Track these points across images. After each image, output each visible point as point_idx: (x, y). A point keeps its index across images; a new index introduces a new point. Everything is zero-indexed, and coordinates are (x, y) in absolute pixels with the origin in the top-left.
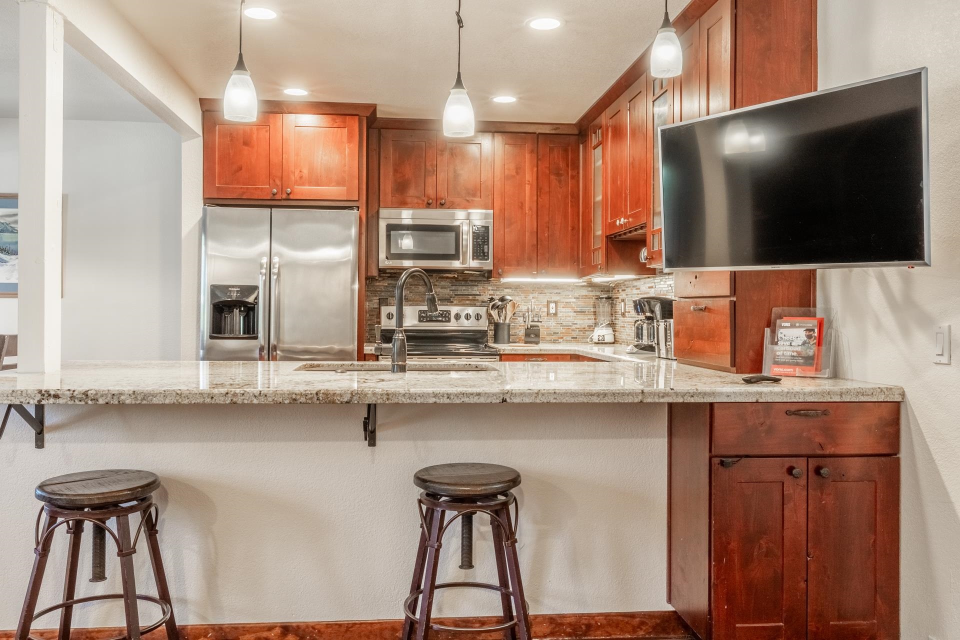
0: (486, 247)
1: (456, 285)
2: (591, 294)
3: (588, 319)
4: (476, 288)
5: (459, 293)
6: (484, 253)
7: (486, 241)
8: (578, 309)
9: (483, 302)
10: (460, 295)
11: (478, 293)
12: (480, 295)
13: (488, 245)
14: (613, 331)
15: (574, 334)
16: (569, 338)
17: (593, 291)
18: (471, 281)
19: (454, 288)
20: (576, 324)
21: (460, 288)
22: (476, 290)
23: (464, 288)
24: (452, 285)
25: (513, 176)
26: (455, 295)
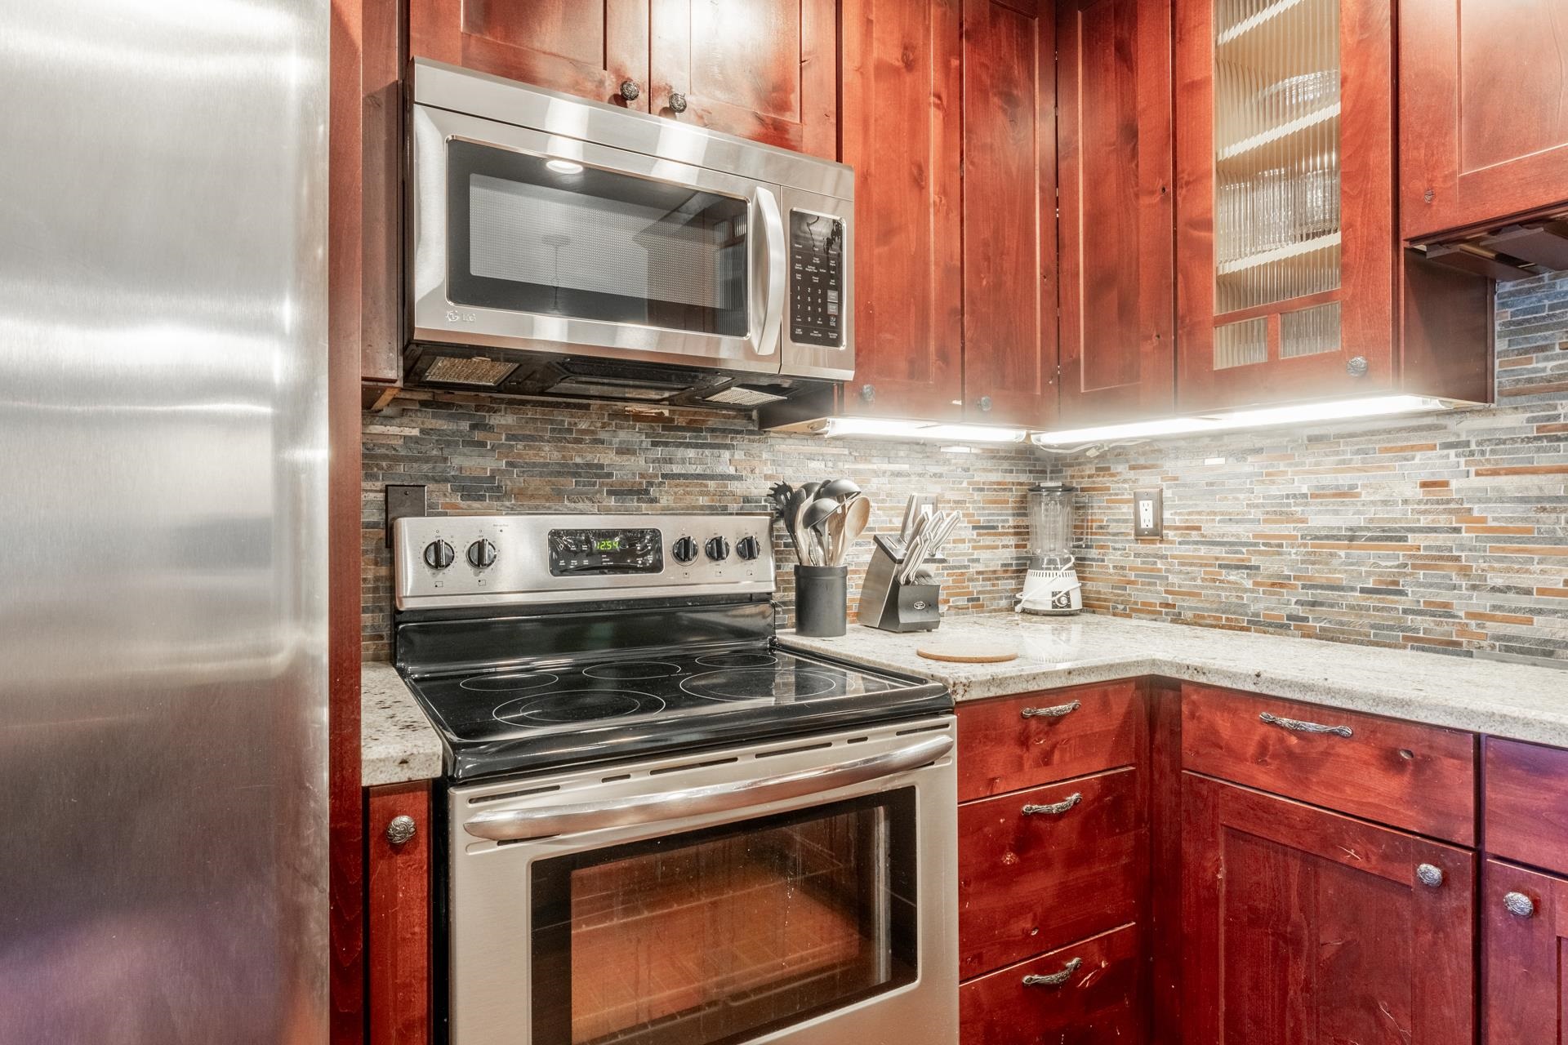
0: (832, 295)
1: (666, 444)
2: (1009, 478)
3: (1003, 546)
4: (726, 454)
5: (676, 469)
6: (826, 317)
7: (830, 275)
8: (982, 521)
9: (747, 500)
10: (679, 476)
11: (731, 471)
12: (740, 478)
13: (838, 288)
14: (1080, 578)
15: (975, 587)
16: (962, 601)
17: (1011, 471)
18: (713, 430)
19: (659, 452)
20: (978, 560)
21: (680, 453)
22: (724, 462)
23: (691, 453)
24: (654, 444)
25: (896, 71)
26: (664, 476)
